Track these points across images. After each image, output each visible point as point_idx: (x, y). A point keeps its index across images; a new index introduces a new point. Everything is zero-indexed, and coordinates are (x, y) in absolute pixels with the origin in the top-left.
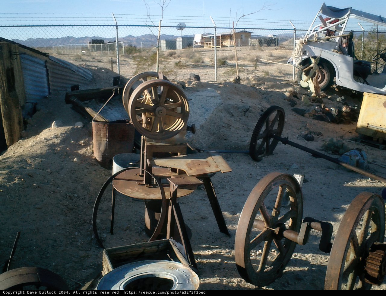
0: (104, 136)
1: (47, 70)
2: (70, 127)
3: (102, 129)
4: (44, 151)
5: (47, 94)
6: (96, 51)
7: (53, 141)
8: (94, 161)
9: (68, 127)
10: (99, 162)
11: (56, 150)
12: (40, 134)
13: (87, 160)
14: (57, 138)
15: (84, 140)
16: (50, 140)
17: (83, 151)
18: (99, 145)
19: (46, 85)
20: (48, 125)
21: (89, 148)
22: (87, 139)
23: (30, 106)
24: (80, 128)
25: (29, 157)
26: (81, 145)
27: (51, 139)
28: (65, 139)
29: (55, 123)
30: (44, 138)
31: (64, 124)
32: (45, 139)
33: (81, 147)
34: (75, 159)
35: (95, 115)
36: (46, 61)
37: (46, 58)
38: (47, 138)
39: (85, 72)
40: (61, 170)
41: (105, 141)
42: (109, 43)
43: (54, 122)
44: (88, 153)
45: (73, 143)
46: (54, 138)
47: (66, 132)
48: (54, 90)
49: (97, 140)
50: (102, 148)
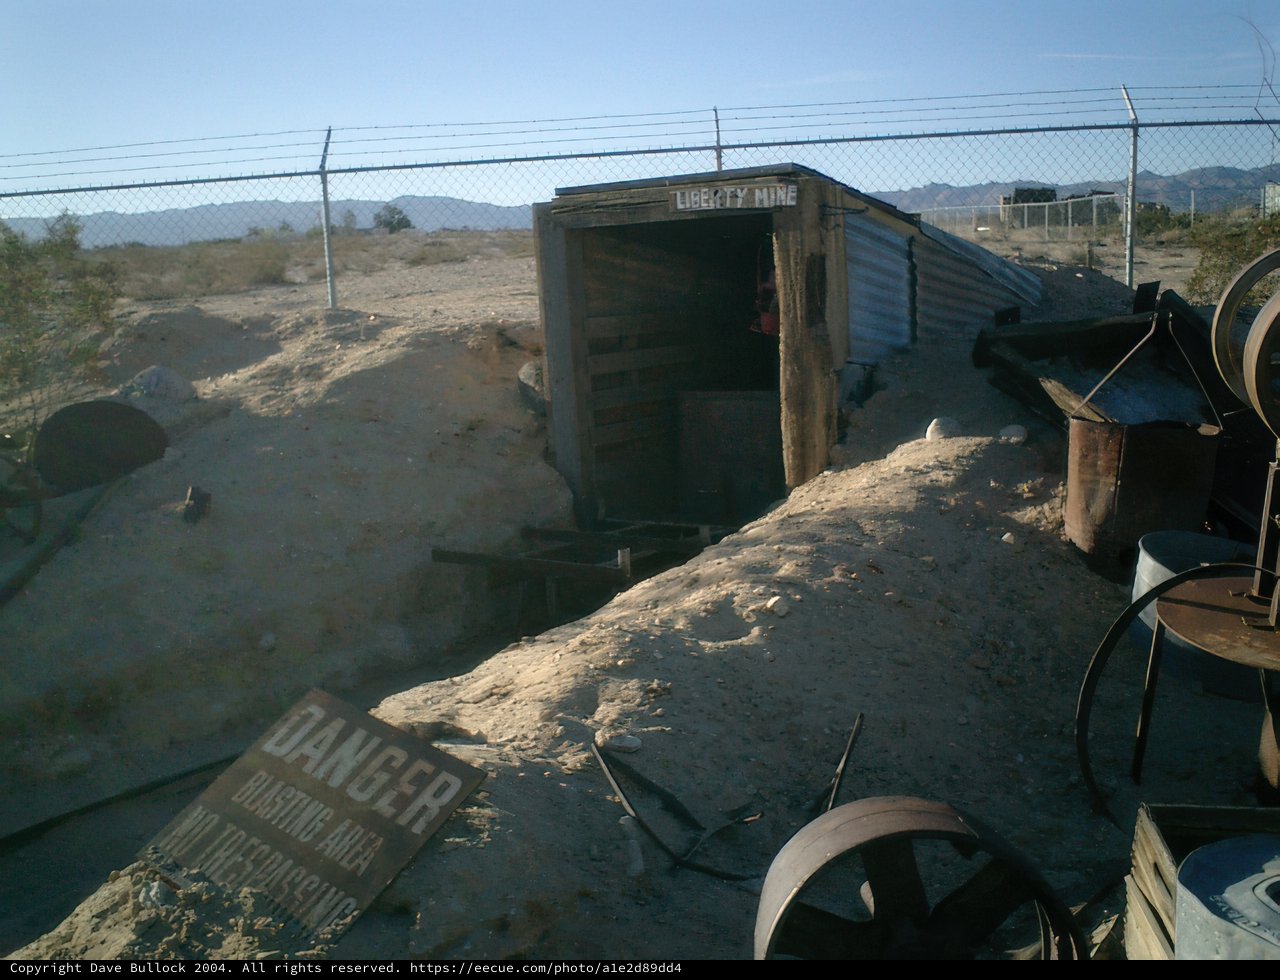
0: (1108, 470)
1: (913, 268)
2: (986, 440)
3: (1101, 447)
4: (910, 500)
5: (905, 340)
6: (1026, 225)
7: (934, 478)
8: (1065, 548)
9: (978, 440)
10: (1084, 553)
11: (947, 504)
12: (890, 457)
13: (1044, 542)
14: (944, 469)
15: (1030, 482)
16: (921, 472)
17: (1028, 515)
18: (1089, 497)
19: (905, 312)
20: (914, 431)
21: (1046, 507)
22: (1040, 480)
23: (856, 374)
24: (1018, 443)
25: (866, 514)
26: (1020, 495)
27: (925, 470)
28: (971, 474)
29: (936, 424)
30: (904, 468)
31: (965, 430)
32: (908, 469)
33: (1019, 502)
34: (1006, 537)
35: (1073, 405)
36: (911, 240)
37: (912, 230)
38: (914, 468)
39: (1024, 278)
40: (964, 563)
41: (1108, 485)
42: (1072, 197)
43: (935, 421)
44: (1044, 522)
45: (994, 489)
46: (934, 468)
47: (972, 453)
48: (927, 330)
49: (1082, 482)
50: (1099, 508)
